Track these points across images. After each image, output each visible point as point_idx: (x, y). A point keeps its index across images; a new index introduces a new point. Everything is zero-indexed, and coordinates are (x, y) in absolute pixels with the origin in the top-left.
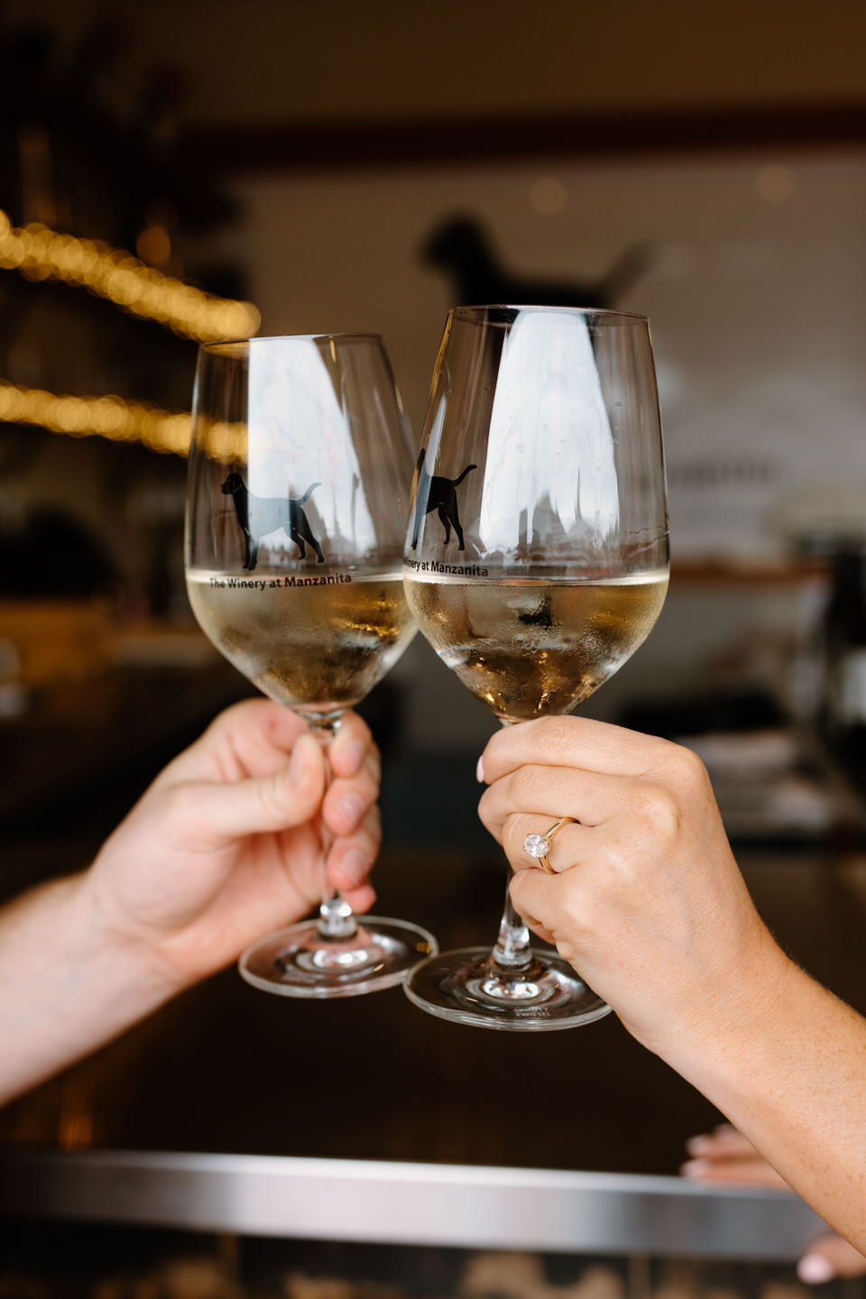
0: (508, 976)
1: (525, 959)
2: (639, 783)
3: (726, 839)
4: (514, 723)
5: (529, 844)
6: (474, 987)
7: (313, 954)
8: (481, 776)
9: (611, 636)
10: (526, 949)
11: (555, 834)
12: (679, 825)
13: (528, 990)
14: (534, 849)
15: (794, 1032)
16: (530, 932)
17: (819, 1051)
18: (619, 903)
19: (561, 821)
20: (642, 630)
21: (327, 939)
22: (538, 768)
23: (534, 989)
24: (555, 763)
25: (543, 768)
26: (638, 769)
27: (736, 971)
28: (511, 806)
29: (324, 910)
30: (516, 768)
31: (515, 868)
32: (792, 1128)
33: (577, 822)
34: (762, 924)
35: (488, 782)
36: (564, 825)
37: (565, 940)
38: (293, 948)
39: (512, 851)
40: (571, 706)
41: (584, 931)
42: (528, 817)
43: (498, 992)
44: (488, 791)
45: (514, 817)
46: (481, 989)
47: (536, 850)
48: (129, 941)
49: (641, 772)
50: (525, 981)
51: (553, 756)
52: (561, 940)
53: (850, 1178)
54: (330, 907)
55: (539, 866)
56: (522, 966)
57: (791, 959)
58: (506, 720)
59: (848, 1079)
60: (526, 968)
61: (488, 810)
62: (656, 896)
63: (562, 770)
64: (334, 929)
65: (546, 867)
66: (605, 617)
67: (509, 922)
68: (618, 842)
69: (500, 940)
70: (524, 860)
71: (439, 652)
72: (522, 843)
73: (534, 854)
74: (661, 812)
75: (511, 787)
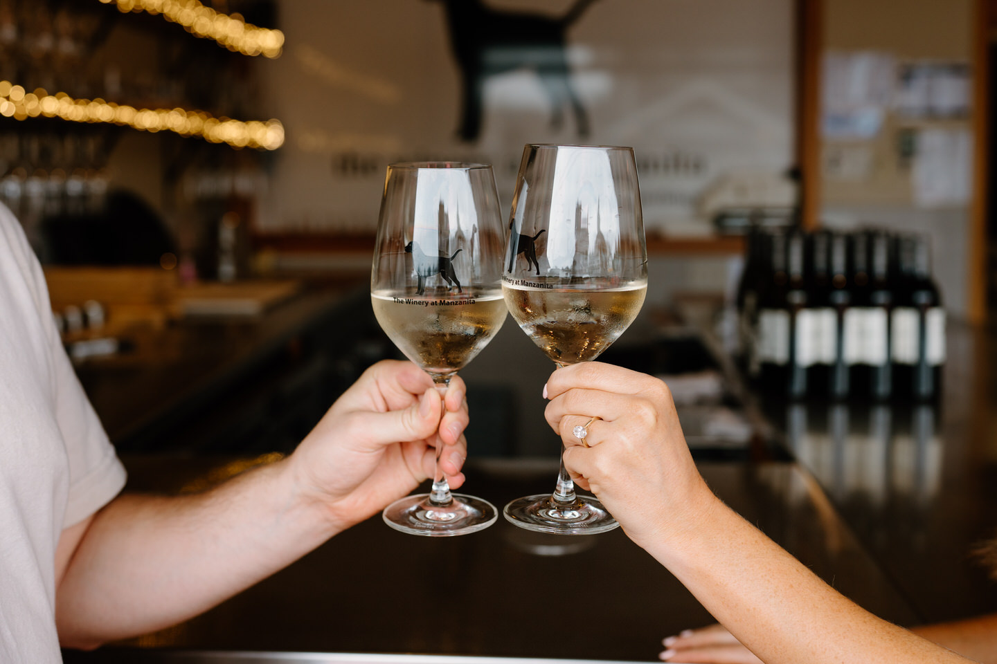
0: (562, 507)
1: (572, 498)
2: (636, 398)
3: (681, 430)
4: (565, 366)
5: (576, 431)
6: (543, 513)
7: (426, 512)
8: (545, 395)
9: (616, 318)
10: (572, 492)
11: (590, 425)
12: (657, 421)
13: (573, 514)
14: (579, 433)
15: (718, 534)
16: (574, 483)
17: (731, 544)
18: (626, 462)
19: (593, 419)
20: (633, 314)
21: (435, 504)
22: (580, 390)
23: (577, 514)
24: (589, 387)
25: (583, 390)
26: (636, 391)
27: (686, 501)
28: (564, 411)
29: (434, 487)
30: (567, 391)
31: (565, 446)
32: (717, 585)
33: (601, 419)
34: (700, 477)
35: (550, 399)
36: (594, 421)
37: (596, 483)
38: (413, 508)
39: (565, 437)
40: (596, 356)
41: (606, 477)
42: (574, 417)
43: (556, 515)
44: (550, 403)
45: (566, 417)
46: (547, 514)
47: (580, 434)
48: (314, 501)
49: (636, 392)
50: (571, 510)
51: (588, 384)
52: (593, 483)
53: (749, 610)
54: (438, 486)
55: (581, 444)
56: (571, 502)
57: (716, 496)
58: (559, 363)
59: (747, 558)
60: (573, 503)
61: (550, 414)
62: (644, 459)
63: (592, 391)
64: (440, 498)
65: (585, 444)
66: (614, 309)
67: (562, 478)
68: (624, 429)
69: (557, 488)
70: (572, 441)
71: (521, 326)
72: (571, 431)
73: (579, 436)
74: (648, 414)
75: (564, 401)
